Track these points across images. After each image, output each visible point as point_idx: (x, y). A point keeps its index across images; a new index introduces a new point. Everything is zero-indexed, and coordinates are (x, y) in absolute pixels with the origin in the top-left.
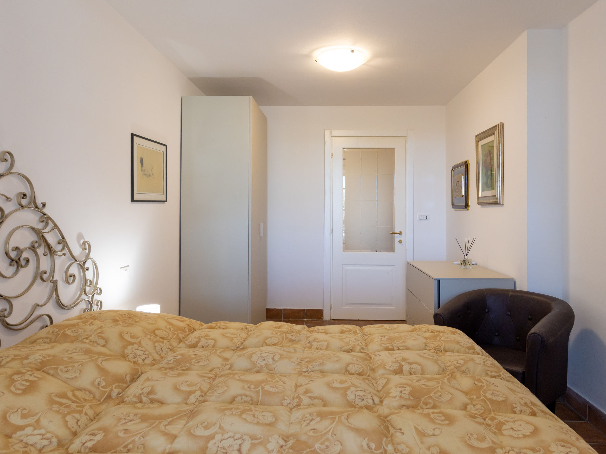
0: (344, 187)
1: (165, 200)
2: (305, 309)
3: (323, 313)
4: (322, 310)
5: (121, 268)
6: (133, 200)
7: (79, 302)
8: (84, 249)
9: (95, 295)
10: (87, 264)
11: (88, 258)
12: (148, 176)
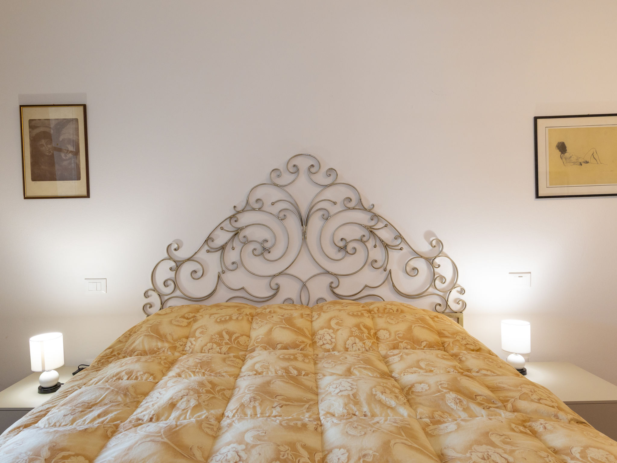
5: (510, 273)
6: (537, 197)
7: (427, 295)
8: (433, 246)
9: (451, 292)
10: (437, 261)
11: (440, 255)
12: (581, 163)
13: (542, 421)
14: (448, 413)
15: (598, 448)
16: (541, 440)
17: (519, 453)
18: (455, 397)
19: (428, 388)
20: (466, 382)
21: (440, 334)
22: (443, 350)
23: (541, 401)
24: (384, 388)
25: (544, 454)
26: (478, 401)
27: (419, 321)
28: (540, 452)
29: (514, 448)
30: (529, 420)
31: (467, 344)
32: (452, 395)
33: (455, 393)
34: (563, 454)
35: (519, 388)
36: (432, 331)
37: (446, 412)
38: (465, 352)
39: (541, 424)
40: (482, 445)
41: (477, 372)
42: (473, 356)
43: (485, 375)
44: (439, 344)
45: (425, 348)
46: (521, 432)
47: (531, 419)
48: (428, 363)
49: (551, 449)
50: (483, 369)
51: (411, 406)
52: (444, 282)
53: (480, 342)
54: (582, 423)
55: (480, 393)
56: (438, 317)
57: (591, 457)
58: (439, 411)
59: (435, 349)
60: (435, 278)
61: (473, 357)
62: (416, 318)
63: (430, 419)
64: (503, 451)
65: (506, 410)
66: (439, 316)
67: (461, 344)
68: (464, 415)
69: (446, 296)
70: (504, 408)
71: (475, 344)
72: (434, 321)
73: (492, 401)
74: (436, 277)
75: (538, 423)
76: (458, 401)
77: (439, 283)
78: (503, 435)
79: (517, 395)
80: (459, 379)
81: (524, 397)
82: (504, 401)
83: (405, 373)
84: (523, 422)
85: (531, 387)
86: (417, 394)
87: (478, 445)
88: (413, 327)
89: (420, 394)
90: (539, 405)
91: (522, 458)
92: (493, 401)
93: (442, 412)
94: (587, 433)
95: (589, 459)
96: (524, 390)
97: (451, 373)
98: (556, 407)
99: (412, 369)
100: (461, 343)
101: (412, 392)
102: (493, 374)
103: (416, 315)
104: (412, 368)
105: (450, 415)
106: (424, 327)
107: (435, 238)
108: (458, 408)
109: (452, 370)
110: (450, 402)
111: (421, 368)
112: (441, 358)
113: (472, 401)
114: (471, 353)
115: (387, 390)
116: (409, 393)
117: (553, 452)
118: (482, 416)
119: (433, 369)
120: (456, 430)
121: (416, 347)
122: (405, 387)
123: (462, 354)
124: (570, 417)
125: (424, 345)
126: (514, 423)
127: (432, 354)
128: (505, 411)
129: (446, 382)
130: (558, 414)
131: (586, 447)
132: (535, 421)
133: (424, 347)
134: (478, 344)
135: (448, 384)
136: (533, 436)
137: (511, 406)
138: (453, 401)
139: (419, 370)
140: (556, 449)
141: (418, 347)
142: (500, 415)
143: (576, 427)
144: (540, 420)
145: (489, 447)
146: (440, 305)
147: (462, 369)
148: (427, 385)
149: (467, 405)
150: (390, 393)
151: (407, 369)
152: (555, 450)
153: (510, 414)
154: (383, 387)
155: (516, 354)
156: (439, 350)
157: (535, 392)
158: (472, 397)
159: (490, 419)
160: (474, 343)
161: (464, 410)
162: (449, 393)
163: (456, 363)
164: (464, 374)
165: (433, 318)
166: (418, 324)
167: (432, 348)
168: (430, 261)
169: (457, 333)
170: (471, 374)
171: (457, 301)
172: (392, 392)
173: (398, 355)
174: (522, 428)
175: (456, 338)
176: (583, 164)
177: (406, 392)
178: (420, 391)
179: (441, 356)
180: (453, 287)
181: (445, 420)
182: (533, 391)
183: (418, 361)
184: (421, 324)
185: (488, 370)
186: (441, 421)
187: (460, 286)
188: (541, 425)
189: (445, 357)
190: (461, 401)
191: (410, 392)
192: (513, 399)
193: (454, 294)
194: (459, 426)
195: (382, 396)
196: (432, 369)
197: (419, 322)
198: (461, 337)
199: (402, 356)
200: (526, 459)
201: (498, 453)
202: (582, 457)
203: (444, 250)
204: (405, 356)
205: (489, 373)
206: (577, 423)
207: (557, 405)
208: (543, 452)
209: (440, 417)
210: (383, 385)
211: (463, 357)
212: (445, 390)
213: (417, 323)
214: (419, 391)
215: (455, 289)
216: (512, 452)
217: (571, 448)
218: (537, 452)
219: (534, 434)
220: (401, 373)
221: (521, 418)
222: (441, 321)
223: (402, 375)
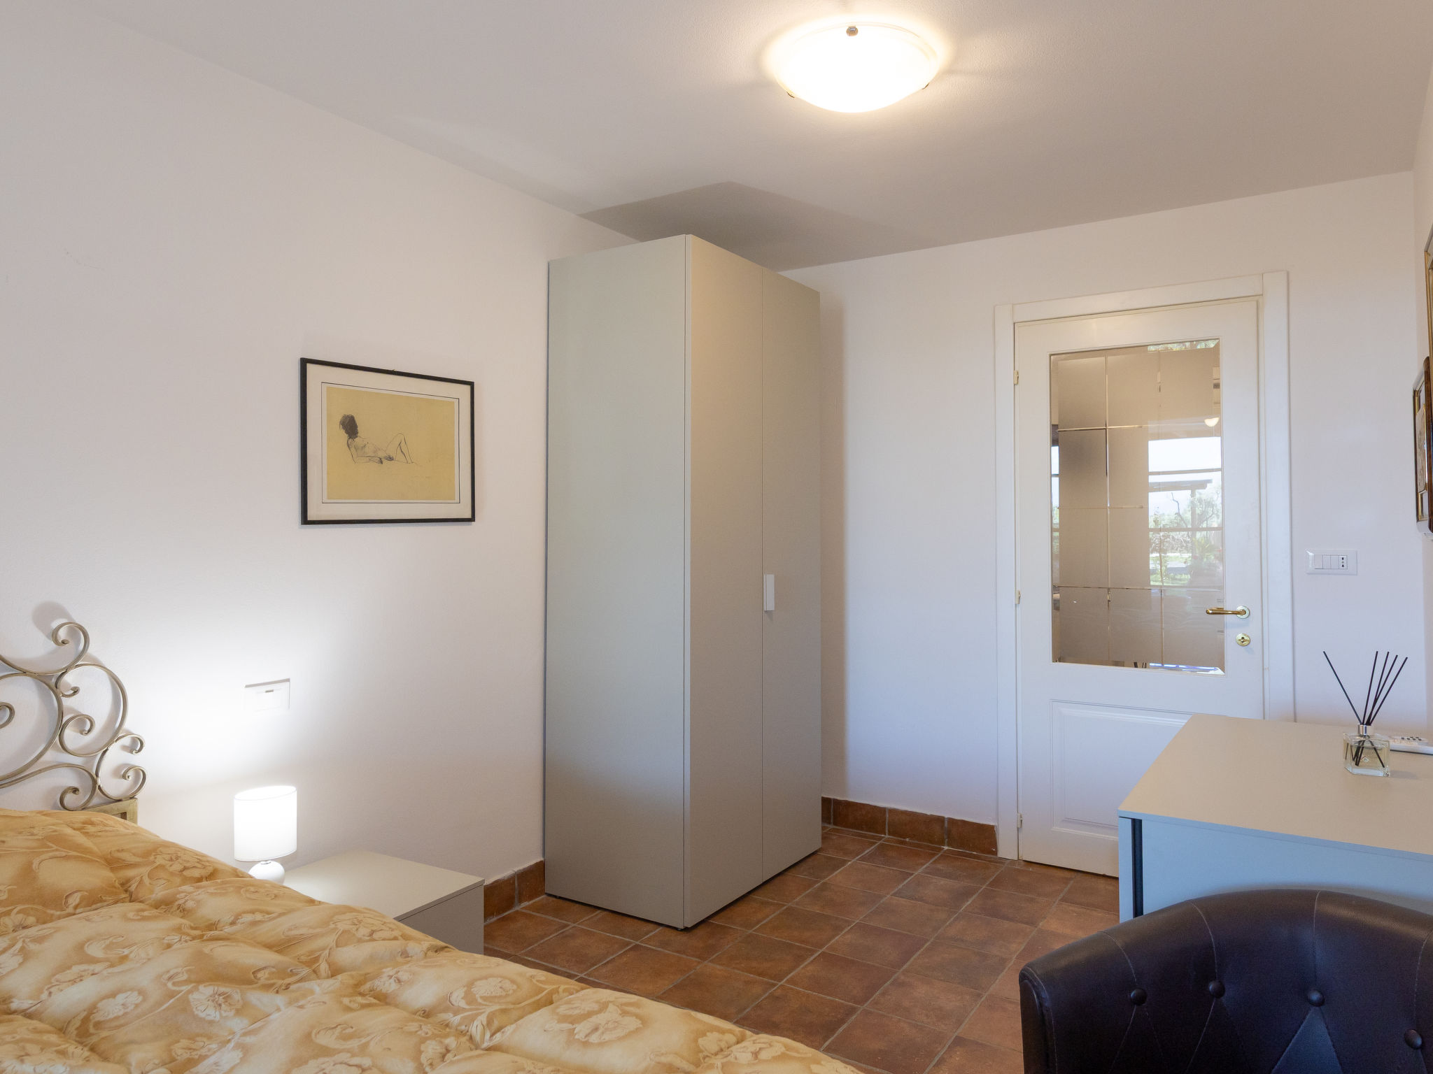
0: (1056, 470)
1: (469, 515)
2: (946, 816)
3: (997, 836)
4: (992, 827)
5: (247, 686)
6: (305, 521)
7: (40, 771)
8: (60, 641)
9: (107, 753)
10: (70, 679)
11: (79, 663)
12: (381, 459)
13: (389, 971)
14: (201, 1035)
15: (486, 978)
16: (396, 1006)
17: (376, 1043)
18: (212, 992)
19: (141, 998)
20: (224, 953)
21: (113, 863)
22: (128, 899)
23: (375, 936)
24: (21, 1044)
25: (413, 1027)
26: (262, 981)
27: (51, 844)
28: (406, 1026)
29: (364, 1040)
30: (366, 978)
31: (185, 868)
32: (206, 991)
33: (210, 985)
34: (440, 1013)
35: (332, 926)
36: (92, 861)
37: (198, 1035)
38: (187, 888)
39: (391, 977)
40: (306, 1062)
41: (233, 923)
42: (211, 890)
43: (254, 923)
44: (115, 888)
45: (78, 911)
46: (363, 1006)
47: (367, 976)
48: (108, 942)
49: (418, 1013)
50: (244, 913)
51: (105, 1059)
52: (89, 731)
53: (211, 857)
54: (443, 948)
55: (261, 964)
56: (92, 824)
57: (481, 997)
58: (181, 1040)
59: (106, 903)
60: (63, 722)
61: (212, 894)
62: (38, 840)
63: (167, 1066)
64: (349, 1055)
65: (319, 978)
66: (94, 819)
67: (172, 874)
68: (238, 1024)
69: (92, 765)
70: (314, 976)
71: (203, 863)
72: (86, 834)
73: (289, 970)
74: (65, 719)
75: (385, 978)
76: (221, 999)
77: (75, 733)
78: (337, 1026)
79: (330, 940)
80: (207, 950)
81: (344, 939)
82: (312, 961)
83: (52, 990)
84: (356, 988)
85: (349, 916)
86: (114, 1024)
87: (300, 1065)
88: (35, 866)
89: (122, 1021)
90: (375, 944)
91: (385, 1049)
92: (291, 971)
93: (189, 1039)
94: (461, 962)
95: (480, 1000)
96: (342, 926)
97: (175, 947)
98: (400, 938)
99: (68, 971)
100: (171, 869)
101: (98, 1025)
102: (267, 916)
103: (35, 831)
104: (69, 968)
105: (209, 1038)
106: (67, 858)
107: (64, 621)
108: (224, 1014)
109: (177, 938)
110: (202, 1008)
111: (94, 960)
112: (139, 920)
113: (250, 986)
114: (204, 887)
115: (31, 1048)
116: (88, 1031)
117: (423, 1017)
118: (278, 1010)
119: (126, 951)
120: (243, 1060)
121: (52, 915)
122: (69, 1022)
123: (183, 895)
124: (426, 945)
125: (74, 904)
126: (345, 996)
127: (111, 917)
128: (318, 981)
129: (180, 969)
130: (407, 949)
131: (470, 985)
132: (378, 975)
133: (76, 907)
134: (208, 861)
135: (188, 971)
136: (382, 1005)
137: (327, 967)
138: (210, 1003)
139: (92, 967)
140: (427, 1010)
141: (58, 913)
142: (312, 992)
143: (442, 957)
144: (384, 970)
145: (321, 1060)
146: (75, 790)
147: (195, 929)
148: (136, 993)
149: (242, 999)
150: (42, 1049)
151: (54, 975)
152: (425, 1011)
153: (331, 981)
154: (17, 1042)
155: (266, 861)
156: (116, 902)
157: (360, 922)
158: (246, 978)
159: (301, 1007)
160: (200, 861)
161: (239, 1012)
162: (198, 990)
163: (176, 921)
164: (205, 938)
165: (83, 828)
166: (51, 854)
167: (99, 905)
168: (51, 683)
169: (155, 850)
170: (221, 932)
171: (122, 772)
172: (44, 1047)
173: (11, 951)
174: (360, 999)
175: (154, 862)
176: (385, 461)
177: (75, 1032)
178: (121, 1013)
179: (138, 915)
180: (114, 737)
181: (203, 1052)
182: (356, 922)
183: (80, 947)
184: (57, 850)
185: (253, 912)
186: (193, 1059)
187: (129, 733)
188: (390, 979)
189: (146, 913)
190: (227, 997)
191: (91, 1026)
192: (327, 951)
193: (116, 755)
194: (245, 1050)
195: (24, 1066)
196: (125, 953)
197: (49, 847)
198: (168, 857)
199: (22, 949)
200: (390, 1049)
201: (341, 1063)
202: (468, 1003)
203: (92, 650)
204: (33, 947)
205: (258, 917)
206: (436, 951)
207: (400, 933)
208: (410, 1023)
209: (187, 1051)
210: (14, 1038)
211: (186, 901)
212: (185, 988)
213: (47, 852)
214: (115, 1015)
215: (118, 742)
216: (363, 1049)
217: (448, 998)
218: (402, 1028)
219: (383, 999)
220: (40, 991)
221: (352, 982)
222: (106, 831)
223: (44, 996)
